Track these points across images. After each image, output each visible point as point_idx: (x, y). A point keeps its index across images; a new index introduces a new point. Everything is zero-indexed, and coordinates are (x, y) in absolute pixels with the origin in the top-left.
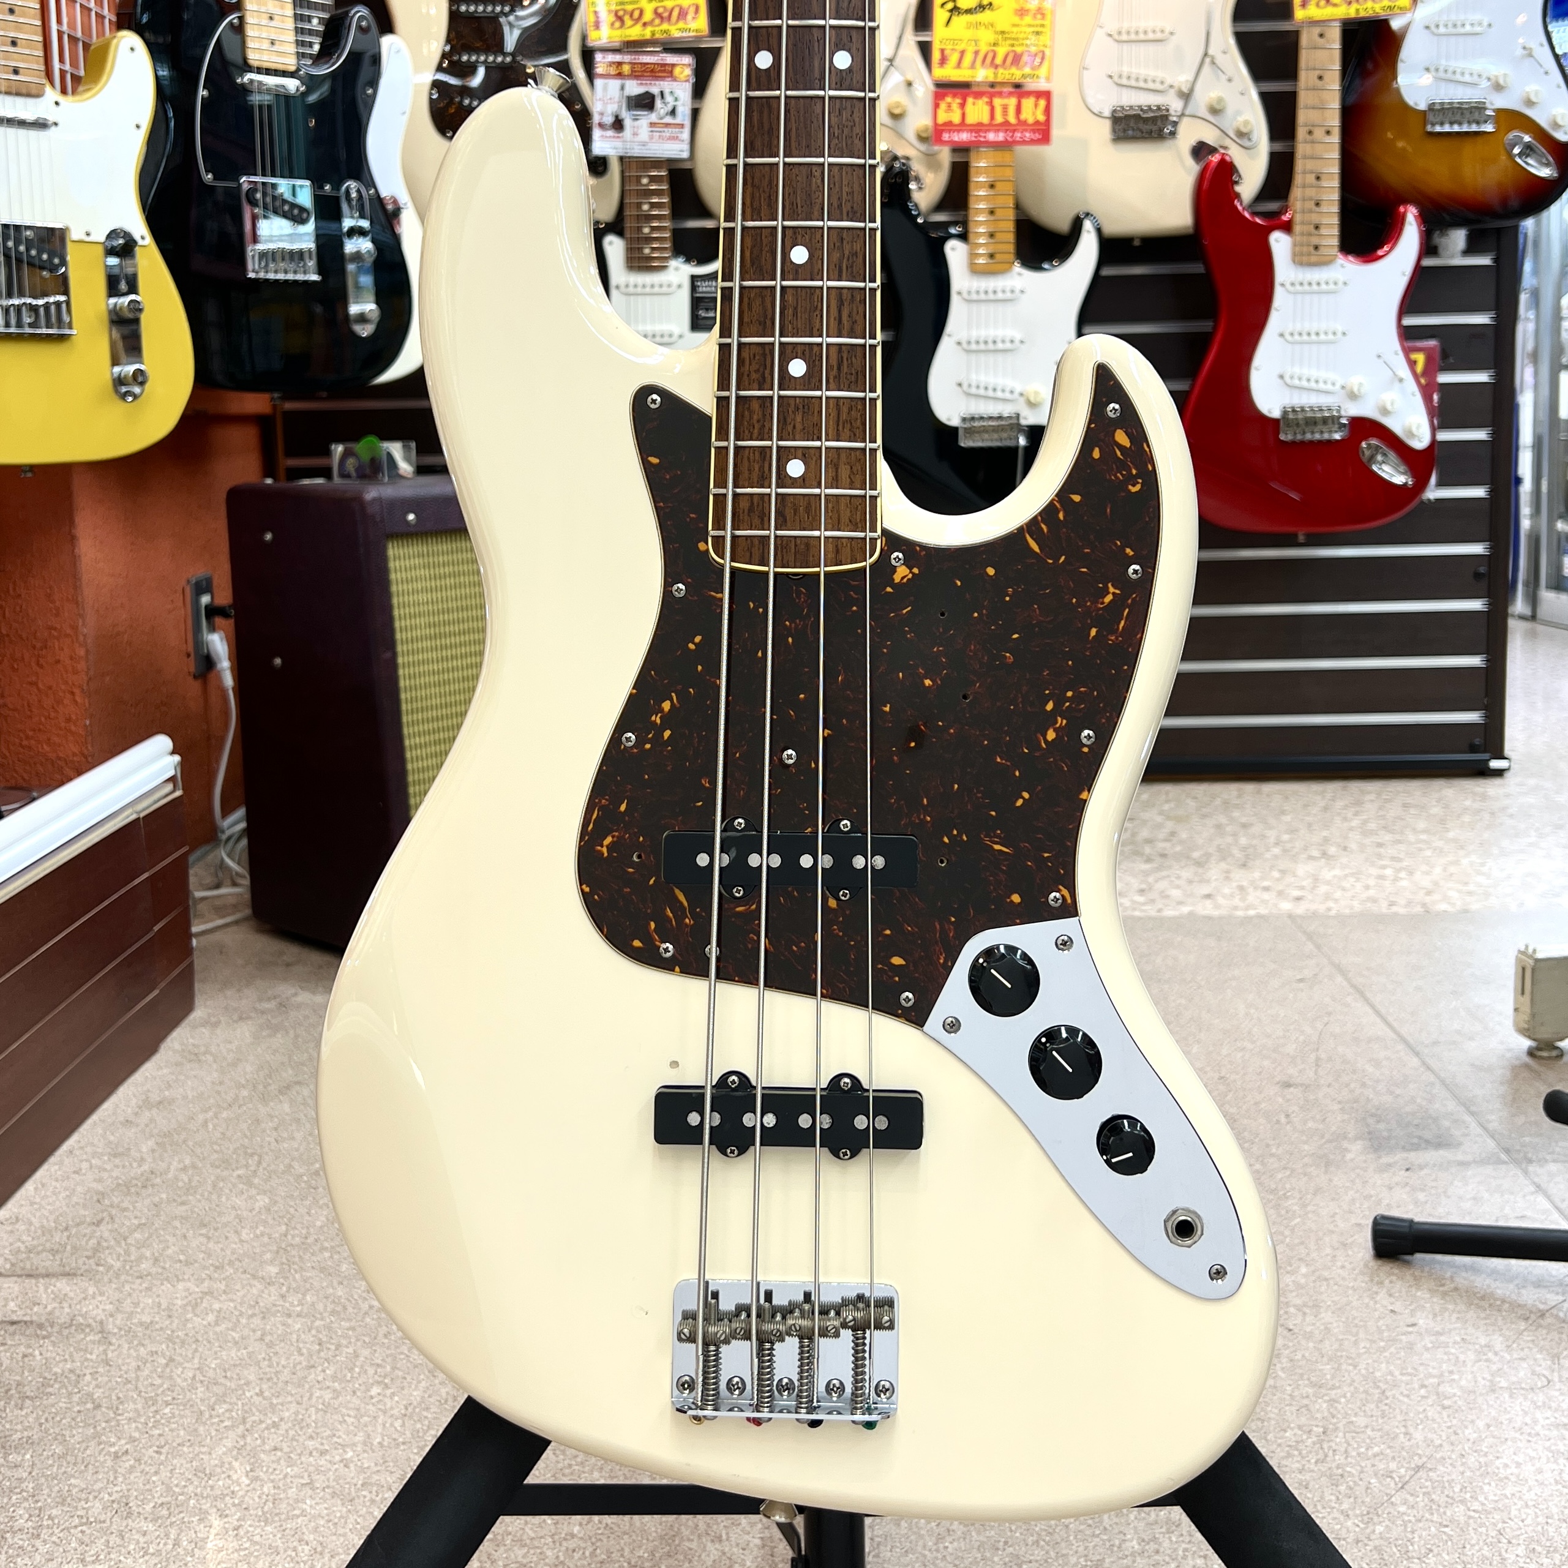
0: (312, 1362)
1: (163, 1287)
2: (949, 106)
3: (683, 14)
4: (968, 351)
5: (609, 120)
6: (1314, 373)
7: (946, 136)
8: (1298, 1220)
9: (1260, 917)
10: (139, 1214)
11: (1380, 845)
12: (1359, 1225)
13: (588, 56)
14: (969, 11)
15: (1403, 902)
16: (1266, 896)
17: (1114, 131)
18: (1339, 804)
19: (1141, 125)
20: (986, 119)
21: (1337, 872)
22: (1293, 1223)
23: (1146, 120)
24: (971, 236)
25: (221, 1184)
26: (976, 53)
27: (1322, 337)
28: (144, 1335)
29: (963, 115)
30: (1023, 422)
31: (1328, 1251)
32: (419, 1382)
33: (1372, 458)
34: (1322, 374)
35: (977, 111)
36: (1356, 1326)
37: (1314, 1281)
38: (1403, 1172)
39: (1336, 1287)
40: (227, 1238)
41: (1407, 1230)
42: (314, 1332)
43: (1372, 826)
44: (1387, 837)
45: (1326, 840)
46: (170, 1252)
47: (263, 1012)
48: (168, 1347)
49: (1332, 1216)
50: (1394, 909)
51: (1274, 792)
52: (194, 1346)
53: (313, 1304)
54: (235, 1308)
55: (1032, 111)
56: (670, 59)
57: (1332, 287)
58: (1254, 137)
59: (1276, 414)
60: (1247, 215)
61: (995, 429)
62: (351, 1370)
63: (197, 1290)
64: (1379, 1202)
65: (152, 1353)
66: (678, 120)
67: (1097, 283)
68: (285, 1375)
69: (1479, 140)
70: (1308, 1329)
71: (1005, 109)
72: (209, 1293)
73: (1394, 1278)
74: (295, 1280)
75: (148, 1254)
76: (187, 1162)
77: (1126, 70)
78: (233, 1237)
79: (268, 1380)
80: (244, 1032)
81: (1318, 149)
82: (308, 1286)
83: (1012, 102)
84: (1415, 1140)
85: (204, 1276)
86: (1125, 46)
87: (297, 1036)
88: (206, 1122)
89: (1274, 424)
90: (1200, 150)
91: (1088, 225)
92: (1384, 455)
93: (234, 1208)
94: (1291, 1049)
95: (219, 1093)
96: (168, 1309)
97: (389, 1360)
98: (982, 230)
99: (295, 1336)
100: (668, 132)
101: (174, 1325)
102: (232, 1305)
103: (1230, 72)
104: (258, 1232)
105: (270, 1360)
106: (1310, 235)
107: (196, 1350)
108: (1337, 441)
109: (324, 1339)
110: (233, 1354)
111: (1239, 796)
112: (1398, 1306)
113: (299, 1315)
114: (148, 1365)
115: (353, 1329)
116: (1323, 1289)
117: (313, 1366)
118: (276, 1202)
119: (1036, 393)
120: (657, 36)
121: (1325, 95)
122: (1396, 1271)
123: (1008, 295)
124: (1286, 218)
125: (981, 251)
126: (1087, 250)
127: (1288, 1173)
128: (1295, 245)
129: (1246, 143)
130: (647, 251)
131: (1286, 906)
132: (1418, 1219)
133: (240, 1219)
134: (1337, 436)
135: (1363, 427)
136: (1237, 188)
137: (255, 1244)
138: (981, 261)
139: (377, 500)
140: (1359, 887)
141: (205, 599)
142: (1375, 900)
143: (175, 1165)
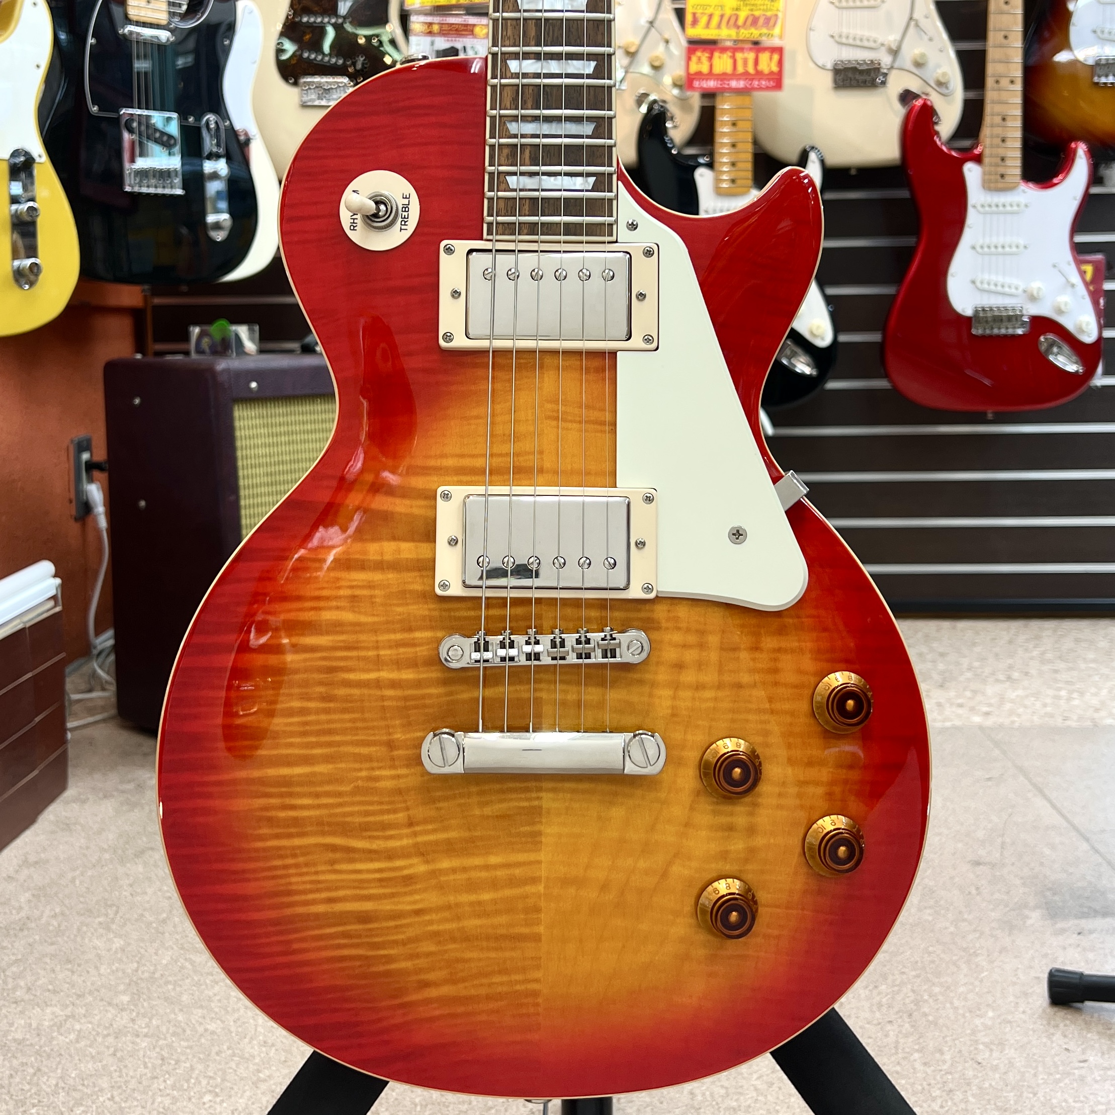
0: (155, 1074)
1: (34, 1011)
2: (699, 59)
6: (1000, 279)
7: (696, 84)
8: (986, 973)
9: (955, 728)
10: (16, 951)
11: (1056, 671)
12: (1038, 978)
13: (405, 17)
15: (1075, 718)
16: (960, 711)
17: (835, 80)
18: (1021, 638)
19: (857, 76)
20: (729, 70)
21: (1020, 692)
22: (983, 975)
23: (861, 72)
24: (717, 165)
25: (85, 928)
26: (722, 16)
27: (1007, 249)
28: (17, 1049)
29: (711, 67)
31: (1011, 998)
32: (244, 1092)
33: (1049, 350)
34: (1008, 280)
35: (722, 63)
36: (1035, 1061)
37: (1000, 1023)
38: (1075, 935)
39: (1018, 1029)
40: (88, 972)
41: (1078, 981)
42: (158, 1050)
43: (1049, 656)
44: (1062, 665)
45: (1011, 667)
46: (40, 982)
47: (123, 792)
48: (36, 1059)
49: (1016, 970)
50: (1068, 723)
51: (967, 629)
52: (58, 1059)
53: (158, 1027)
54: (93, 1029)
55: (767, 64)
56: (472, 20)
57: (1015, 208)
58: (951, 86)
59: (968, 312)
60: (944, 149)
62: (188, 1081)
63: (61, 1013)
64: (1055, 960)
65: (23, 1064)
68: (133, 1084)
70: (995, 1062)
71: (745, 61)
72: (73, 1016)
73: (1068, 1022)
74: (143, 1007)
75: (22, 983)
76: (57, 910)
77: (845, 31)
78: (93, 971)
79: (120, 1087)
80: (107, 808)
81: (1004, 95)
82: (154, 1012)
83: (751, 56)
84: (1086, 910)
85: (68, 1003)
86: (845, 11)
88: (73, 880)
89: (967, 321)
90: (907, 96)
91: (813, 156)
92: (1060, 347)
93: (95, 948)
94: (980, 834)
95: (85, 855)
96: (38, 1028)
97: (220, 1073)
98: (727, 160)
99: (141, 1053)
101: (42, 1042)
102: (90, 1026)
104: (114, 968)
105: (120, 1071)
106: (996, 166)
107: (59, 1063)
108: (1019, 336)
109: (166, 1055)
110: (89, 1067)
111: (938, 631)
112: (1072, 1046)
113: (146, 1036)
114: (19, 1073)
115: (191, 1047)
116: (1007, 1030)
117: (157, 1078)
118: (129, 944)
121: (1010, 51)
122: (1069, 1017)
124: (977, 151)
125: (726, 177)
127: (977, 935)
128: (984, 174)
129: (944, 91)
131: (977, 719)
132: (1087, 972)
133: (99, 957)
134: (1020, 332)
135: (1042, 324)
136: (937, 128)
137: (111, 977)
138: (724, 185)
139: (227, 371)
140: (1038, 705)
141: (85, 456)
142: (1051, 716)
143: (47, 912)
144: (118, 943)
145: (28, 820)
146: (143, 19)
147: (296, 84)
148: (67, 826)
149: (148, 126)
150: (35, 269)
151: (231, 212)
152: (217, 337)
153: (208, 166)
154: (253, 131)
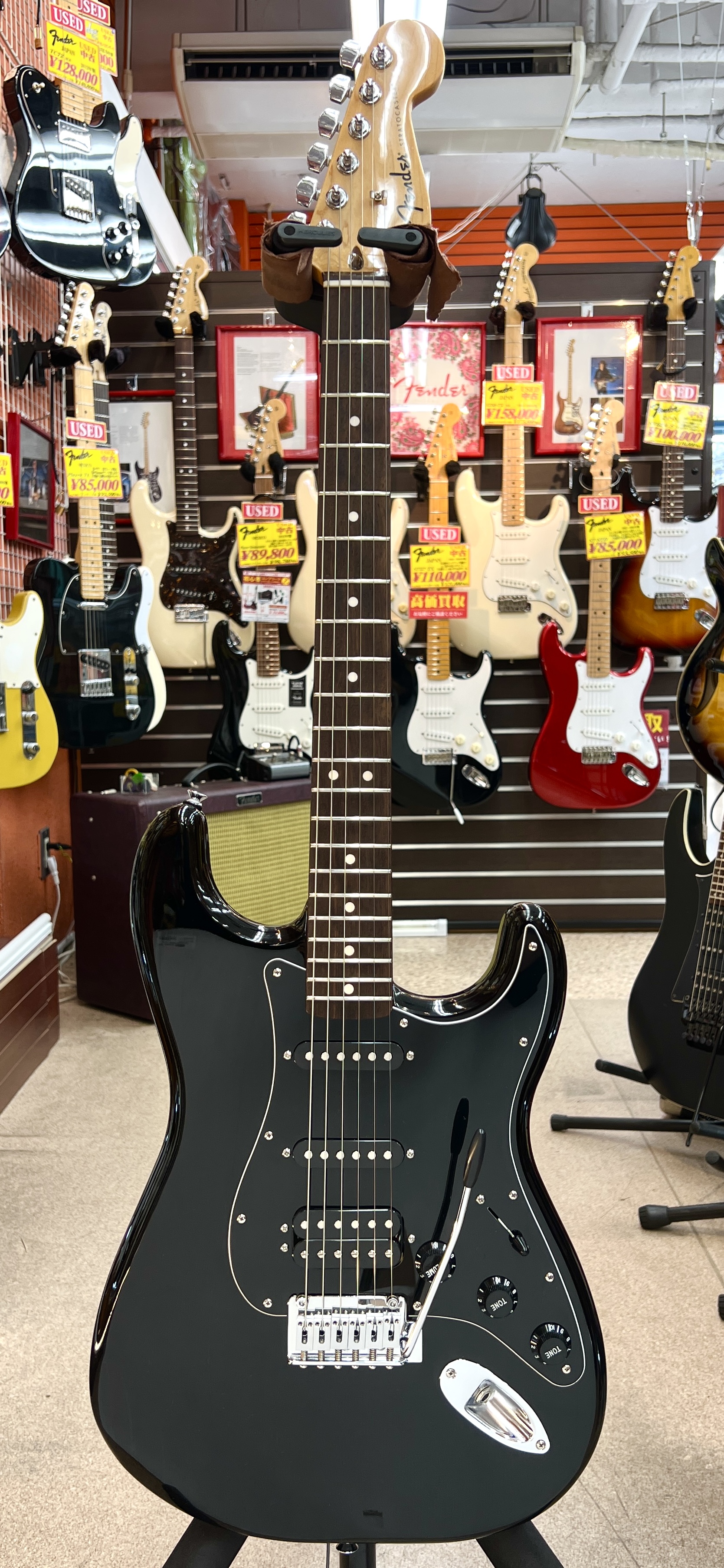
1: (75, 1140)
2: (417, 600)
3: (286, 553)
4: (427, 718)
5: (249, 603)
6: (598, 730)
7: (415, 614)
10: (58, 1116)
13: (239, 571)
14: (427, 554)
17: (499, 609)
18: (616, 945)
19: (513, 606)
20: (435, 606)
21: (601, 980)
23: (515, 603)
24: (428, 663)
25: (90, 1106)
26: (432, 574)
27: (602, 713)
28: (72, 1155)
29: (424, 604)
30: (455, 753)
33: (627, 773)
34: (603, 731)
35: (431, 602)
40: (97, 1124)
44: (633, 962)
46: (75, 1128)
47: (91, 1040)
48: (83, 1157)
52: (93, 1157)
55: (458, 602)
56: (280, 575)
57: (607, 688)
58: (570, 611)
59: (580, 750)
60: (564, 652)
61: (440, 757)
63: (89, 1140)
66: (284, 604)
67: (493, 680)
69: (681, 613)
71: (445, 601)
72: (95, 1141)
73: (557, 1138)
76: (73, 1098)
77: (505, 578)
78: (99, 1123)
80: (84, 1048)
81: (600, 621)
83: (448, 597)
85: (91, 1136)
86: (505, 567)
87: (109, 1050)
88: (77, 1084)
89: (578, 755)
90: (543, 618)
91: (486, 657)
92: (635, 771)
93: (97, 1114)
95: (79, 1072)
96: (80, 1146)
98: (435, 659)
100: (278, 610)
101: (83, 1151)
103: (558, 579)
106: (595, 663)
108: (610, 765)
119: (461, 739)
120: (274, 563)
121: (603, 595)
123: (447, 691)
124: (583, 655)
125: (435, 669)
126: (486, 668)
128: (588, 668)
129: (565, 614)
130: (268, 668)
133: (100, 1117)
134: (611, 762)
135: (624, 757)
136: (560, 638)
138: (435, 674)
139: (145, 806)
140: (608, 986)
141: (47, 840)
142: (612, 993)
143: (68, 1098)
144: (108, 1112)
145: (45, 1056)
146: (90, 598)
147: (172, 608)
148: (66, 1059)
149: (94, 658)
150: (37, 749)
151: (140, 704)
152: (136, 782)
153: (127, 678)
154: (149, 645)
